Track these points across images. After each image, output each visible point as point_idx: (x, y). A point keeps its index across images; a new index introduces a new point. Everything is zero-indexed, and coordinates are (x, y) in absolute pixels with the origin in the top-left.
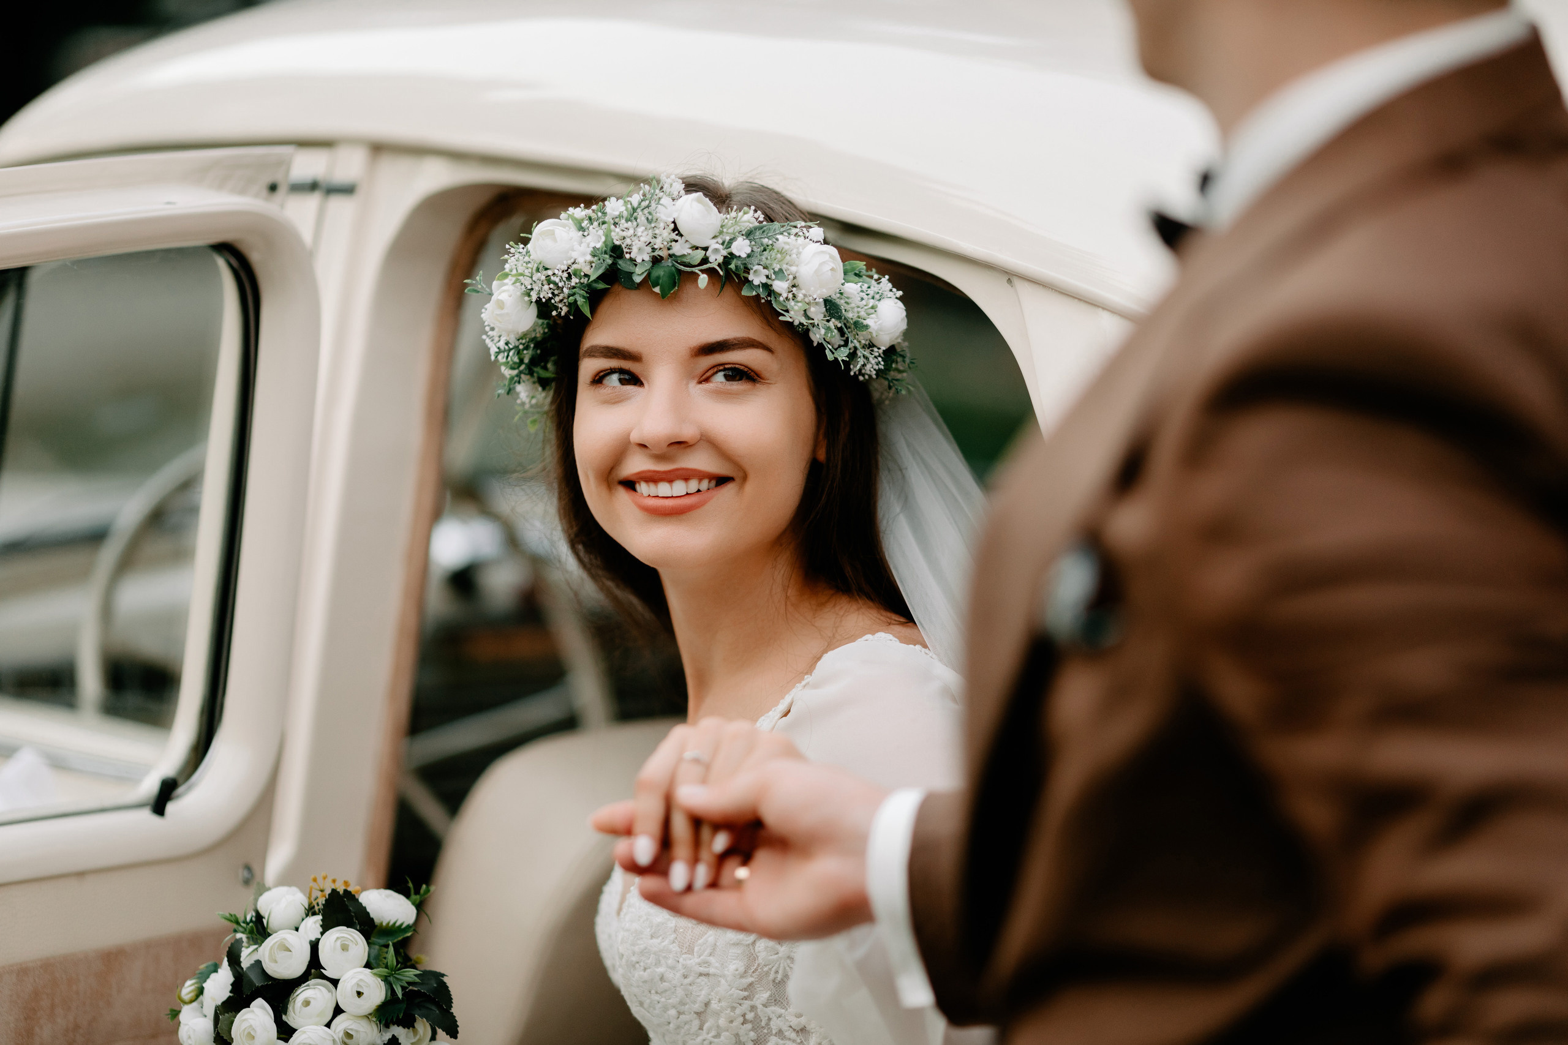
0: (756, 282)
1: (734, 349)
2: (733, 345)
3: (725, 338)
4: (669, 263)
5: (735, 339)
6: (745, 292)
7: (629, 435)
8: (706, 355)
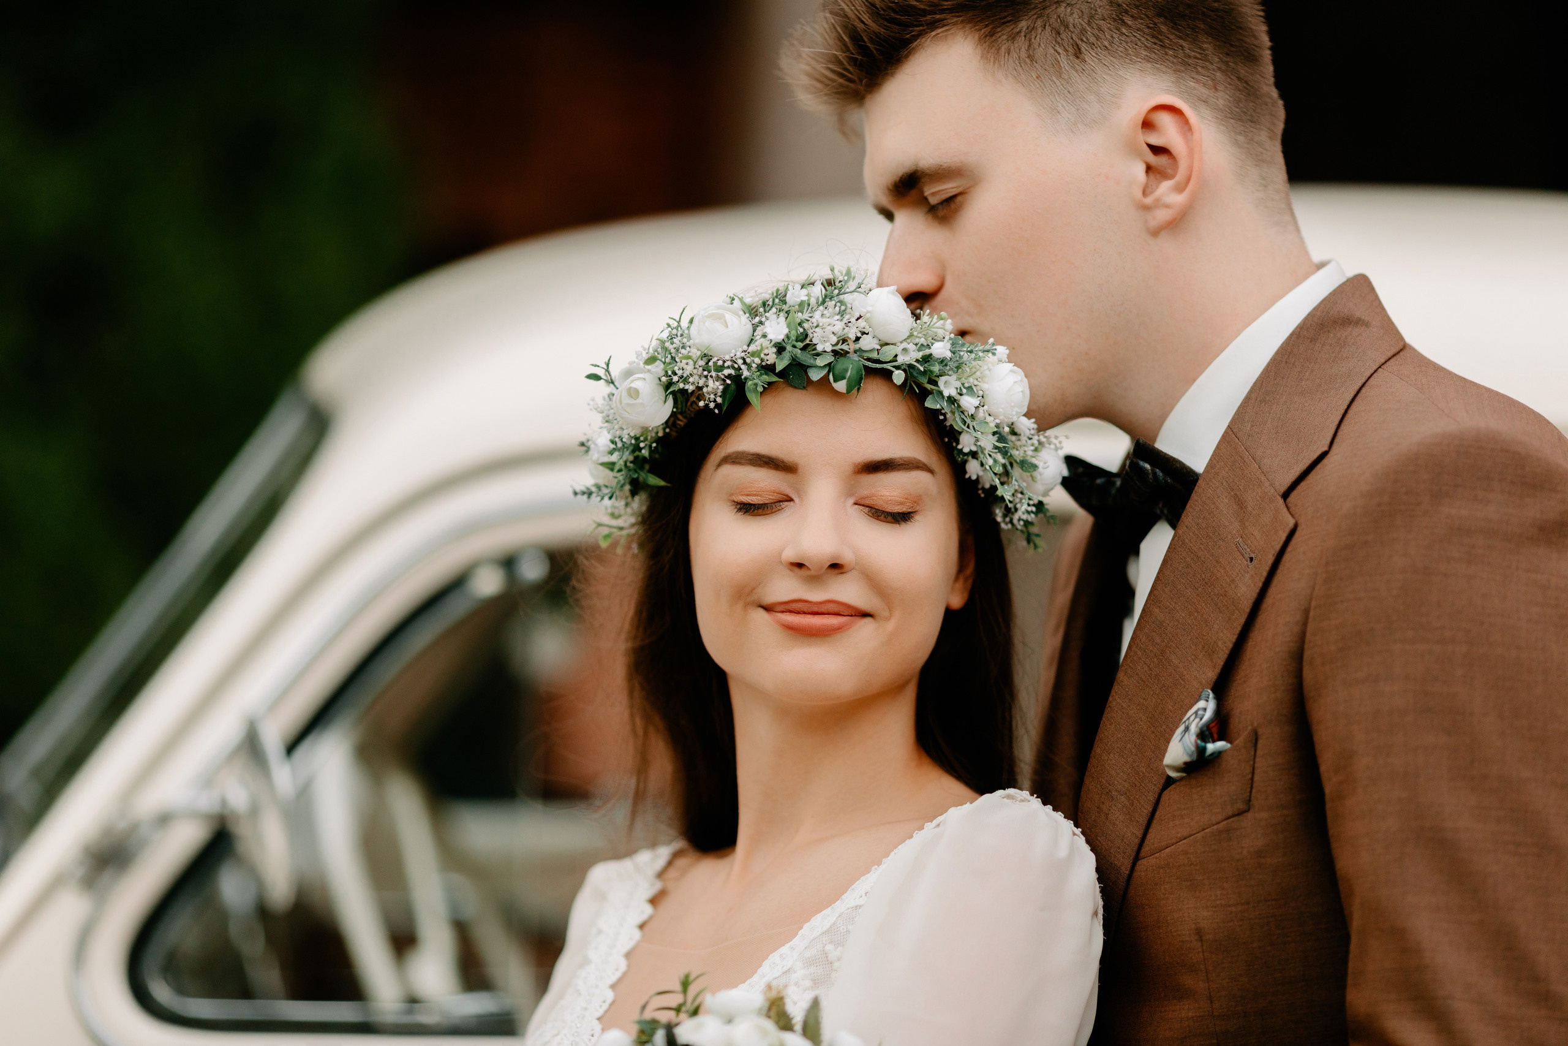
0: (946, 394)
1: (899, 470)
2: (899, 465)
3: (891, 457)
4: (855, 357)
5: (901, 459)
6: (929, 403)
7: (780, 554)
8: (869, 474)
